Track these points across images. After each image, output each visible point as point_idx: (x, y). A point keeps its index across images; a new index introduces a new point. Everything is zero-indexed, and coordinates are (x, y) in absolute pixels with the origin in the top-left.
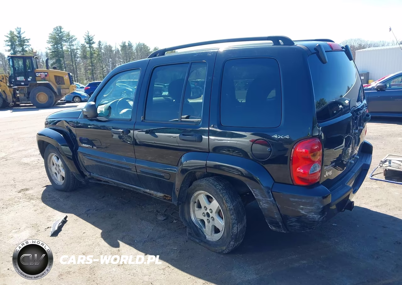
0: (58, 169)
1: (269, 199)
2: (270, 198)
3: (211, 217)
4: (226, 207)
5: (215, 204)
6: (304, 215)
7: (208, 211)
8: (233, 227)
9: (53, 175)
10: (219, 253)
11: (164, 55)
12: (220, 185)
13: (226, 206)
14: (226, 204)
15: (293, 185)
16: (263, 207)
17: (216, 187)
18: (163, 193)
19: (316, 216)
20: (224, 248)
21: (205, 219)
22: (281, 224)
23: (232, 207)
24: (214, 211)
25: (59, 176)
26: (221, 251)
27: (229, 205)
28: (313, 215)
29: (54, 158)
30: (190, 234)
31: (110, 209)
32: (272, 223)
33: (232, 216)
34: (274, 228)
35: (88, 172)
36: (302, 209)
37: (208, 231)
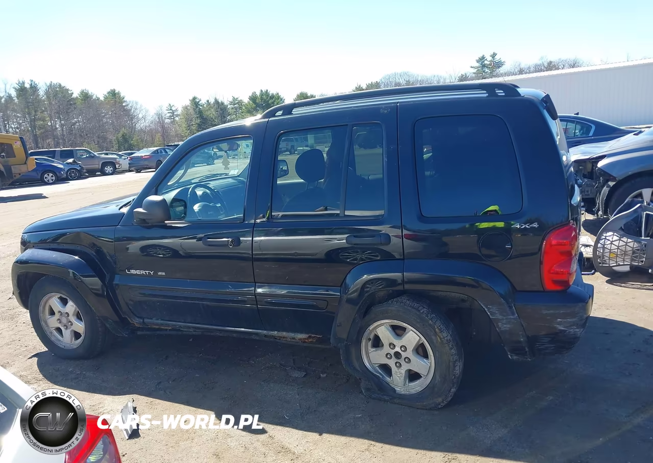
0: (64, 320)
1: (512, 317)
2: (513, 314)
3: (403, 357)
4: (441, 339)
5: (412, 337)
6: (561, 331)
7: (397, 349)
8: (455, 366)
9: (51, 333)
10: (430, 409)
11: (290, 113)
12: (424, 308)
13: (442, 337)
14: (440, 334)
15: (544, 291)
16: (503, 329)
17: (419, 311)
18: (306, 333)
19: (578, 330)
20: (440, 400)
21: (392, 363)
22: (527, 349)
23: (449, 337)
24: (410, 348)
25: (67, 334)
26: (433, 405)
27: (445, 334)
28: (575, 329)
29: (54, 302)
30: (368, 390)
31: (197, 375)
32: (514, 351)
33: (453, 351)
34: (515, 357)
35: (138, 317)
36: (560, 323)
37: (398, 380)
